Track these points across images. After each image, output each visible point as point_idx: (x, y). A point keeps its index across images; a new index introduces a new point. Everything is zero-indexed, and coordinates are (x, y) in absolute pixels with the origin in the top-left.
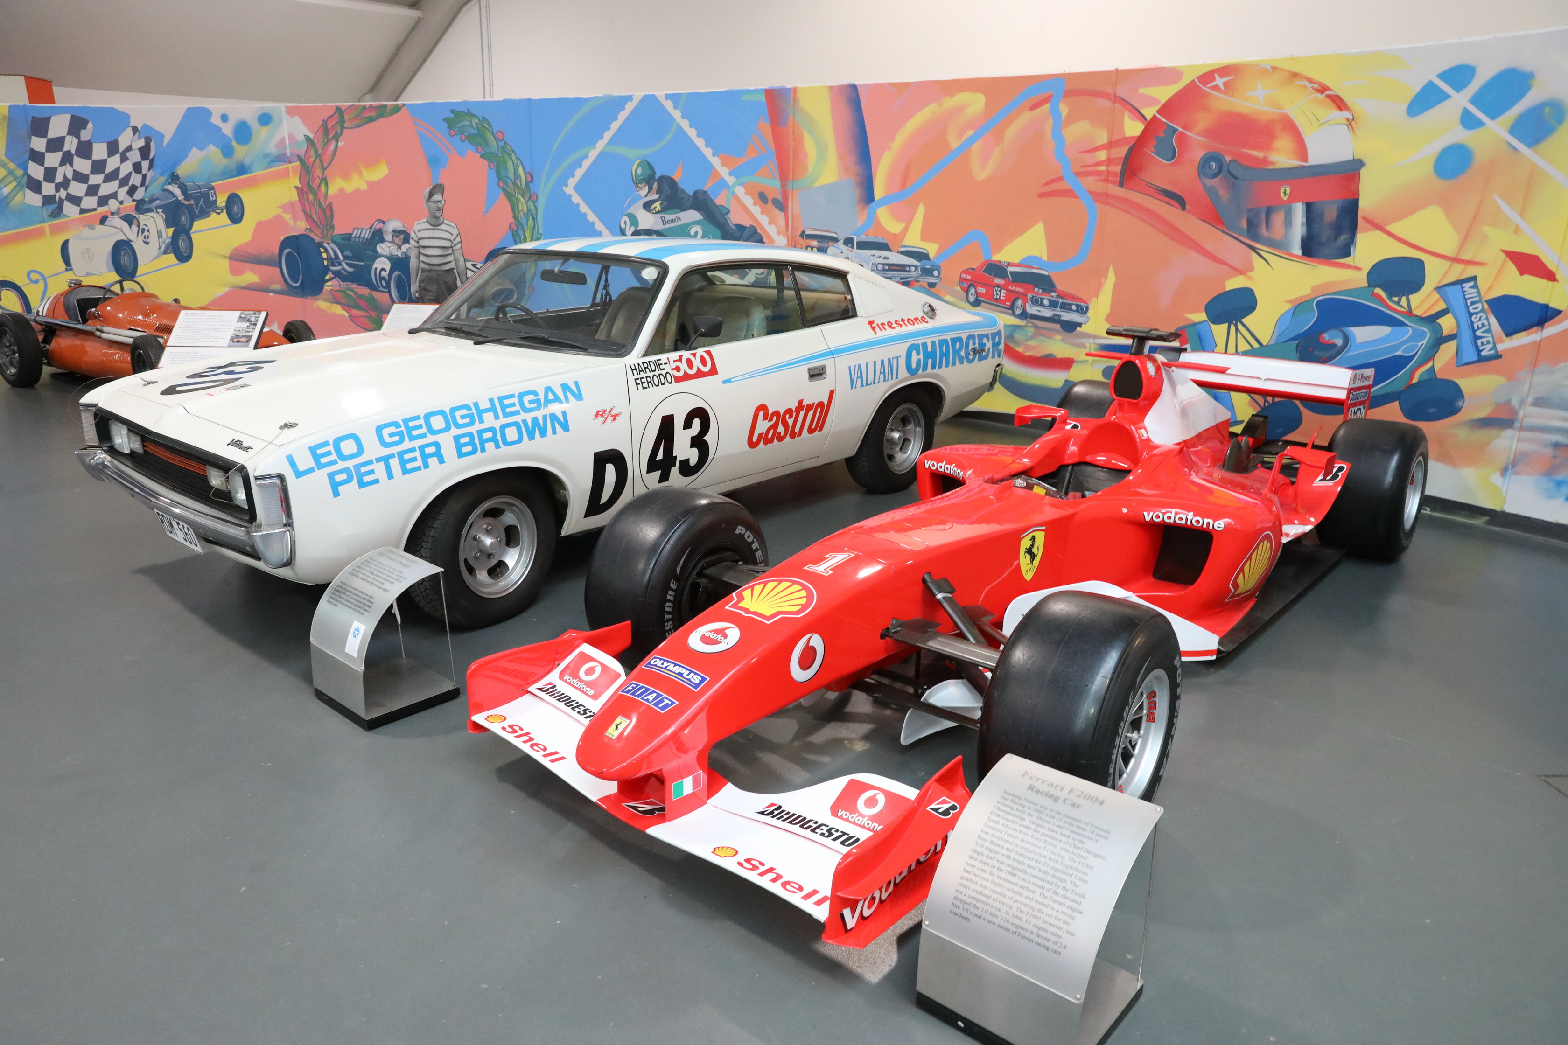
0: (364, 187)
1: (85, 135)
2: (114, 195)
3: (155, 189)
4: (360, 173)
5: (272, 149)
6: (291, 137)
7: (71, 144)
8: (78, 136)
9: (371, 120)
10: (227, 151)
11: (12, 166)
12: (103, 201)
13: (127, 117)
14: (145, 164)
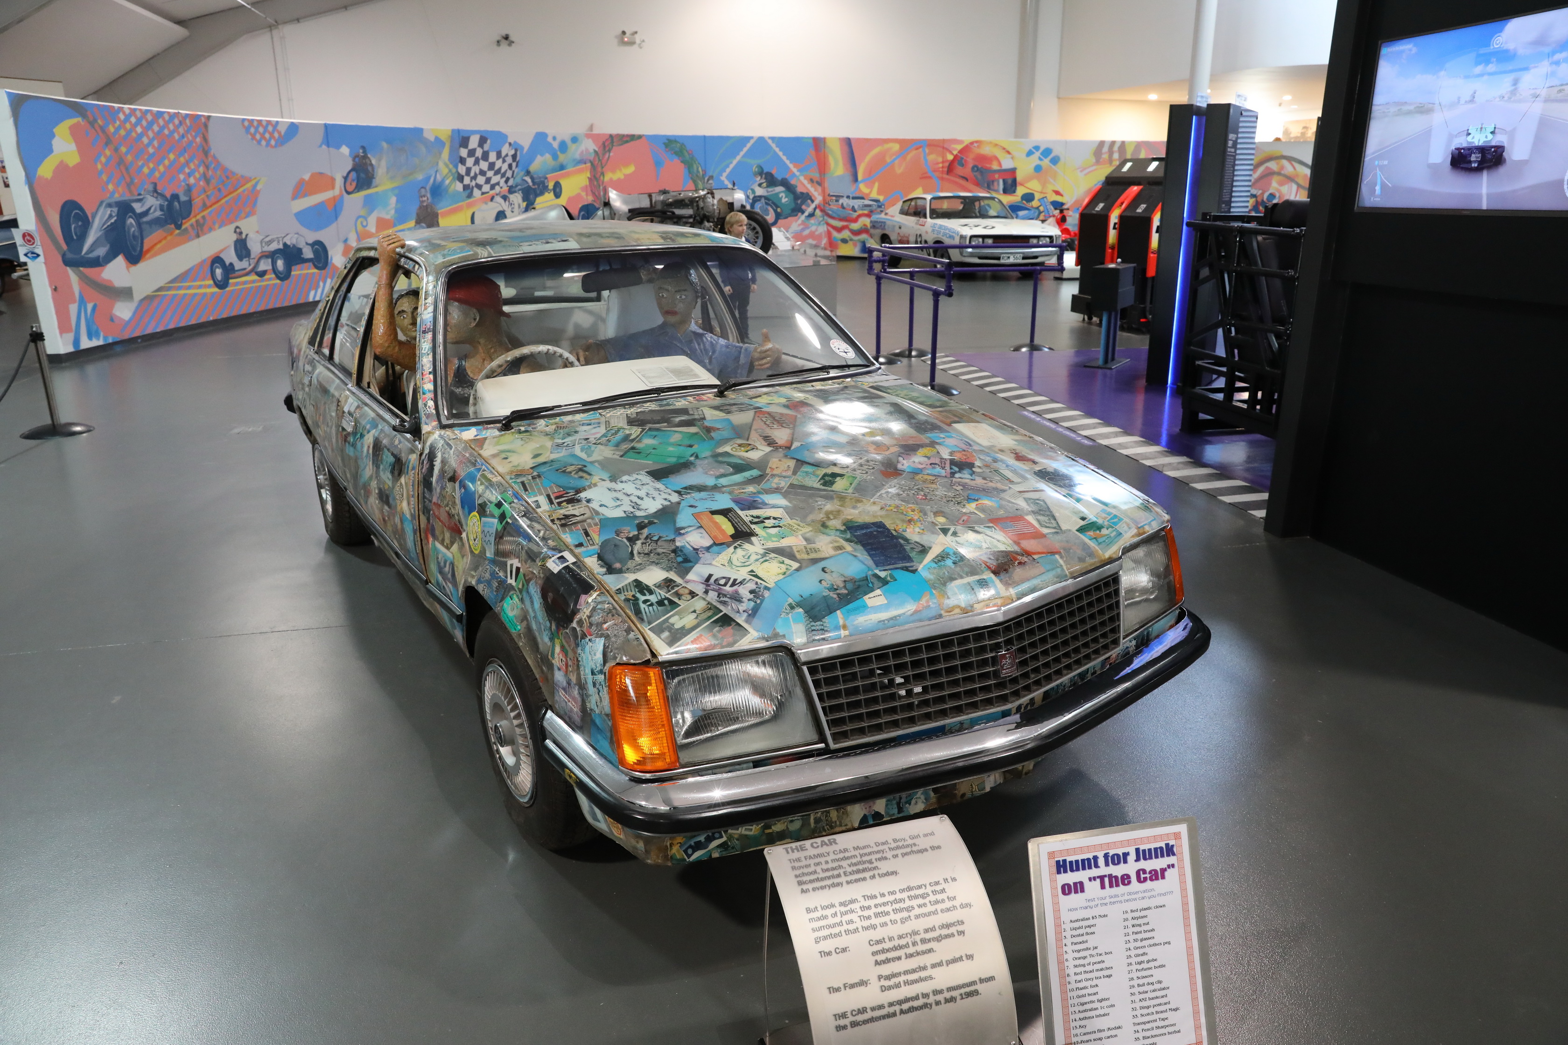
0: (622, 177)
1: (486, 147)
2: (498, 184)
3: (518, 180)
4: (620, 170)
5: (577, 156)
6: (587, 150)
7: (479, 153)
8: (482, 148)
9: (627, 142)
10: (555, 157)
11: (451, 166)
12: (493, 187)
13: (506, 137)
14: (514, 164)
